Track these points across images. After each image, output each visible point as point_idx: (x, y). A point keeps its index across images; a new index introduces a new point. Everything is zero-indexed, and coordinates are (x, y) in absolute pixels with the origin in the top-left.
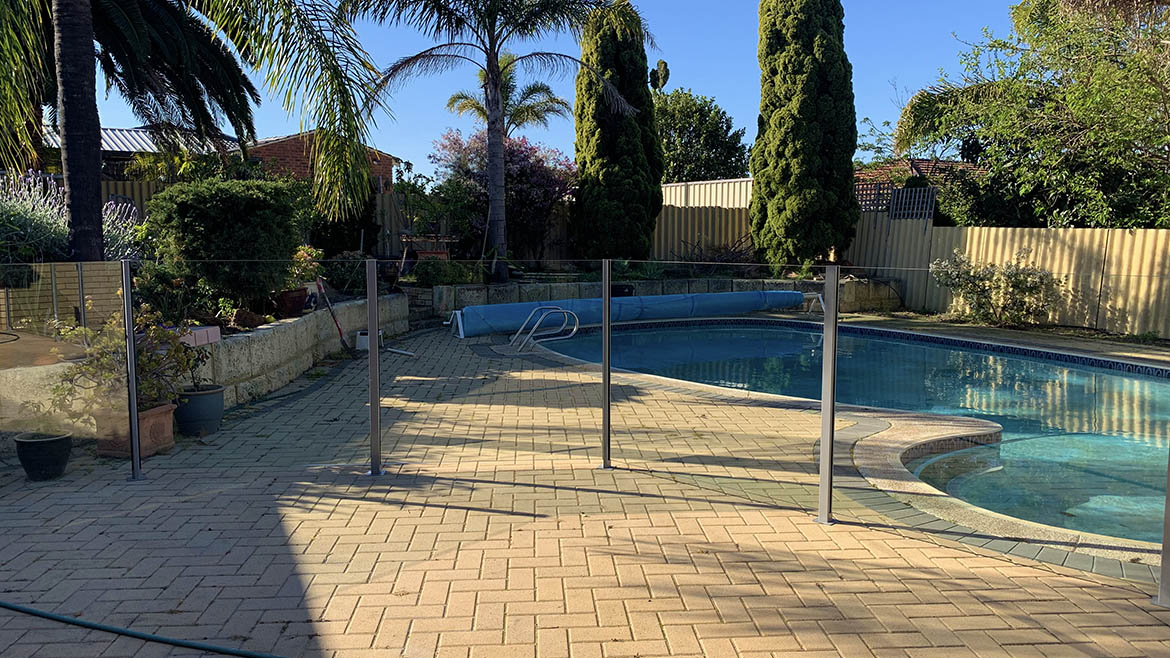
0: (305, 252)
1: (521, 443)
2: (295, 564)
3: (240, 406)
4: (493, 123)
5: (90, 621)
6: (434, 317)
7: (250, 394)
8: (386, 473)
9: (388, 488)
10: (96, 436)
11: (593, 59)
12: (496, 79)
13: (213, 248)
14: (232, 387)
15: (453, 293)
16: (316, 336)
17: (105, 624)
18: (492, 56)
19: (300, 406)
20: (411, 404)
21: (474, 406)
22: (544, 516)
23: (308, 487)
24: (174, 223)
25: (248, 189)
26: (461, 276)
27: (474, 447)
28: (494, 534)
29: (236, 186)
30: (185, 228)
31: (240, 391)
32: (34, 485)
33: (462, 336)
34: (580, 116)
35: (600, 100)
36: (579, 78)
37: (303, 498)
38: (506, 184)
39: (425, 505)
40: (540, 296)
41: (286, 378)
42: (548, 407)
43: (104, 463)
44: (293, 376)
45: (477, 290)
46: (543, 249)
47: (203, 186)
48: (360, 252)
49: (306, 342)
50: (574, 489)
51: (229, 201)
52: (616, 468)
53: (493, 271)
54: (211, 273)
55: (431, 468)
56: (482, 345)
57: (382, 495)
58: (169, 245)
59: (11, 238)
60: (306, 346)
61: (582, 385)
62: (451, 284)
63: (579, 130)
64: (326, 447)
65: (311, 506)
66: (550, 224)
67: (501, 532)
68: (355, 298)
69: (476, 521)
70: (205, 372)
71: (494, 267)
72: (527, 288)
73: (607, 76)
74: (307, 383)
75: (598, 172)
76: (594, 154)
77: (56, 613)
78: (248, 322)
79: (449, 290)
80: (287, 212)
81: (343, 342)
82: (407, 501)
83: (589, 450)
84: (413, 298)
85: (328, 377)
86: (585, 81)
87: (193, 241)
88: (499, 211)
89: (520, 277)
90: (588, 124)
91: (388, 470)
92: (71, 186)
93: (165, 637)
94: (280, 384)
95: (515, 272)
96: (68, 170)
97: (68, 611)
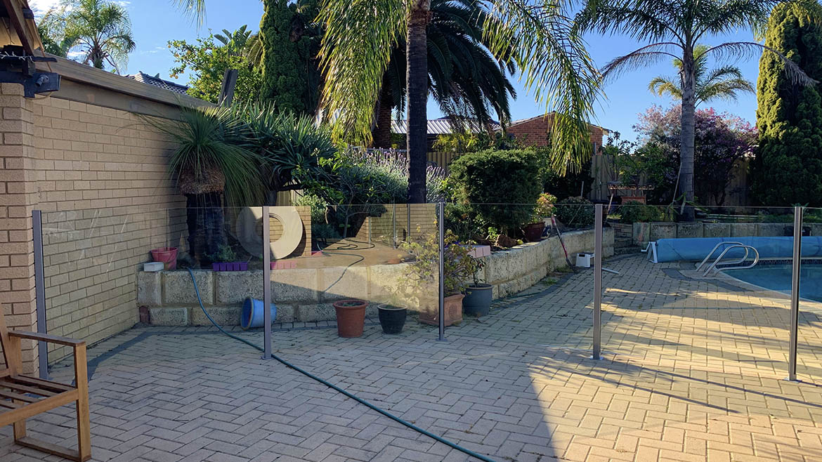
0: (545, 198)
1: (710, 349)
2: (543, 414)
3: (501, 299)
4: (687, 99)
5: (420, 428)
6: (632, 245)
7: (507, 292)
8: (604, 359)
9: (606, 370)
10: (418, 310)
11: (776, 43)
12: (690, 65)
13: (487, 194)
14: (496, 286)
15: (648, 228)
16: (549, 255)
17: (428, 431)
18: (688, 50)
19: (539, 304)
20: (619, 310)
21: (669, 316)
22: (736, 412)
23: (549, 362)
24: (464, 179)
25: (511, 156)
26: (656, 215)
27: (671, 348)
28: (693, 419)
29: (503, 154)
30: (471, 182)
31: (501, 289)
32: (387, 336)
33: (656, 261)
34: (762, 89)
35: (782, 75)
36: (762, 59)
37: (546, 368)
38: (695, 146)
39: (635, 387)
40: (723, 233)
41: (530, 283)
42: (733, 323)
43: (422, 328)
44: (534, 282)
45: (669, 226)
46: (724, 195)
47: (483, 155)
48: (581, 197)
49: (544, 259)
50: (762, 394)
51: (498, 164)
52: (801, 382)
53: (682, 212)
54: (486, 212)
55: (638, 361)
56: (672, 269)
57: (602, 375)
58: (461, 192)
59: (379, 189)
60: (543, 261)
61: (764, 308)
62: (647, 221)
63: (762, 101)
64: (559, 334)
65: (552, 375)
66: (731, 176)
67: (699, 418)
68: (576, 230)
69: (677, 407)
70: (480, 275)
71: (682, 209)
72: (710, 226)
73: (789, 56)
74: (543, 288)
75: (778, 133)
76: (774, 119)
77: (401, 419)
78: (507, 244)
79: (645, 226)
80: (534, 170)
81: (567, 260)
82: (621, 382)
83: (774, 363)
84: (617, 230)
85: (558, 285)
86: (769, 61)
87: (475, 190)
88: (688, 166)
89: (704, 217)
90: (770, 94)
91: (605, 357)
92: (411, 157)
93: (463, 447)
94: (526, 287)
95: (700, 214)
96: (410, 148)
97: (408, 418)
